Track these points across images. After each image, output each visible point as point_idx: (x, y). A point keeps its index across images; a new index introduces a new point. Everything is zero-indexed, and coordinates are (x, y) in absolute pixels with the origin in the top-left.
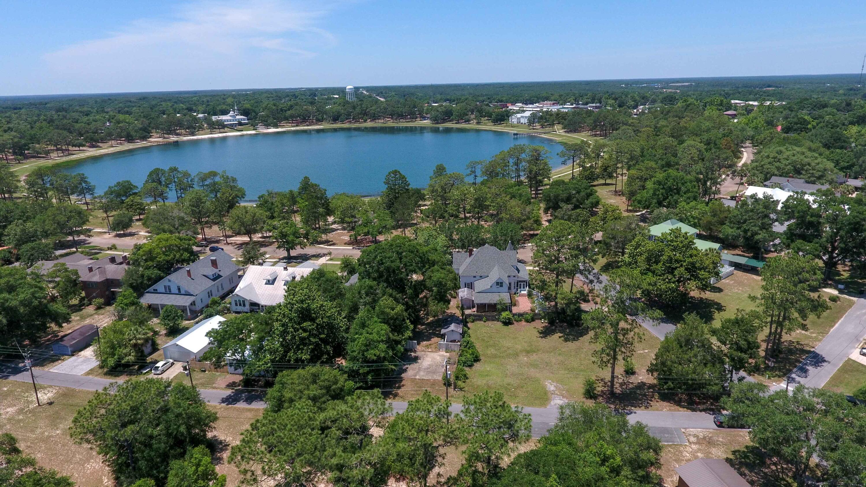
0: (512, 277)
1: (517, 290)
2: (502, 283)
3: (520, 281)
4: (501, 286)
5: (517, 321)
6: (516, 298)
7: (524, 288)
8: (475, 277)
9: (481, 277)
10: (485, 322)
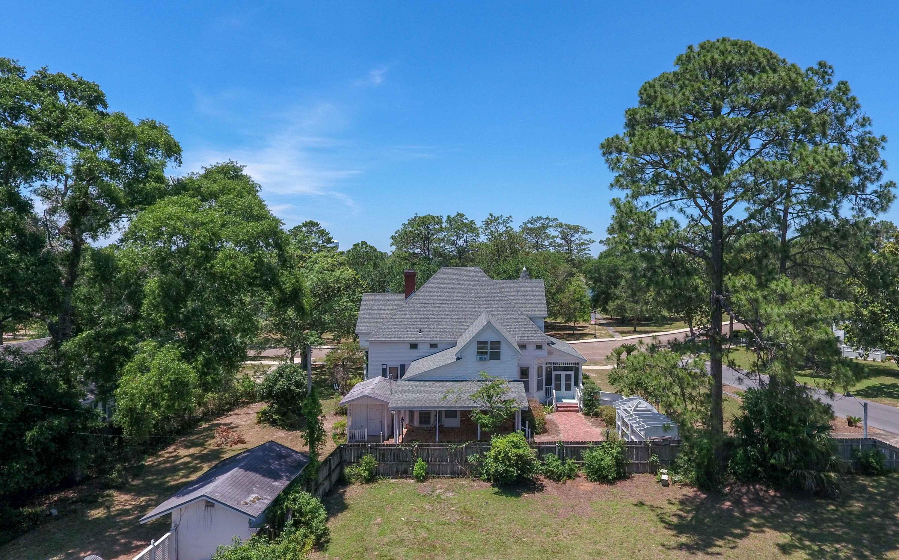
0: (531, 348)
1: (548, 393)
2: (496, 345)
3: (557, 367)
4: (496, 356)
5: (556, 477)
6: (548, 417)
7: (568, 388)
8: (414, 346)
9: (433, 346)
10: (421, 479)
